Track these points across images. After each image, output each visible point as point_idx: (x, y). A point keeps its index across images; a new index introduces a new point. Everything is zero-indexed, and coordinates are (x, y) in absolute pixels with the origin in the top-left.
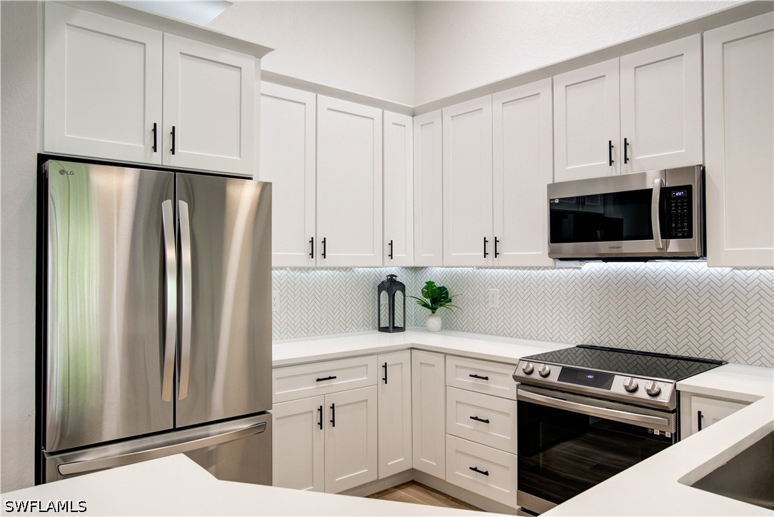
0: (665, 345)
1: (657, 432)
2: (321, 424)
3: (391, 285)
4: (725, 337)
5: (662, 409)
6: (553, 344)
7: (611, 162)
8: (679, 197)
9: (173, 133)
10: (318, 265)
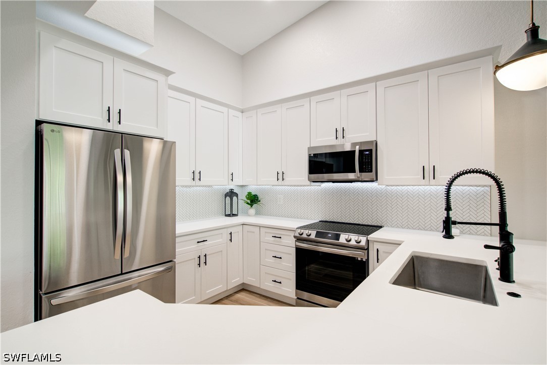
0: (358, 220)
1: (359, 259)
2: (199, 264)
3: (231, 194)
4: (383, 215)
5: (361, 248)
6: (308, 221)
7: (337, 138)
8: (367, 154)
9: (120, 113)
10: (197, 184)
